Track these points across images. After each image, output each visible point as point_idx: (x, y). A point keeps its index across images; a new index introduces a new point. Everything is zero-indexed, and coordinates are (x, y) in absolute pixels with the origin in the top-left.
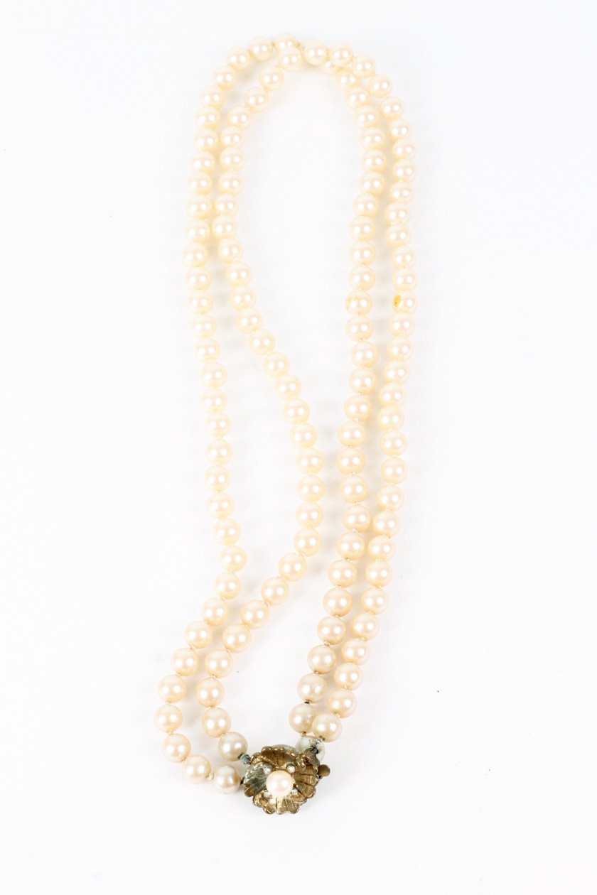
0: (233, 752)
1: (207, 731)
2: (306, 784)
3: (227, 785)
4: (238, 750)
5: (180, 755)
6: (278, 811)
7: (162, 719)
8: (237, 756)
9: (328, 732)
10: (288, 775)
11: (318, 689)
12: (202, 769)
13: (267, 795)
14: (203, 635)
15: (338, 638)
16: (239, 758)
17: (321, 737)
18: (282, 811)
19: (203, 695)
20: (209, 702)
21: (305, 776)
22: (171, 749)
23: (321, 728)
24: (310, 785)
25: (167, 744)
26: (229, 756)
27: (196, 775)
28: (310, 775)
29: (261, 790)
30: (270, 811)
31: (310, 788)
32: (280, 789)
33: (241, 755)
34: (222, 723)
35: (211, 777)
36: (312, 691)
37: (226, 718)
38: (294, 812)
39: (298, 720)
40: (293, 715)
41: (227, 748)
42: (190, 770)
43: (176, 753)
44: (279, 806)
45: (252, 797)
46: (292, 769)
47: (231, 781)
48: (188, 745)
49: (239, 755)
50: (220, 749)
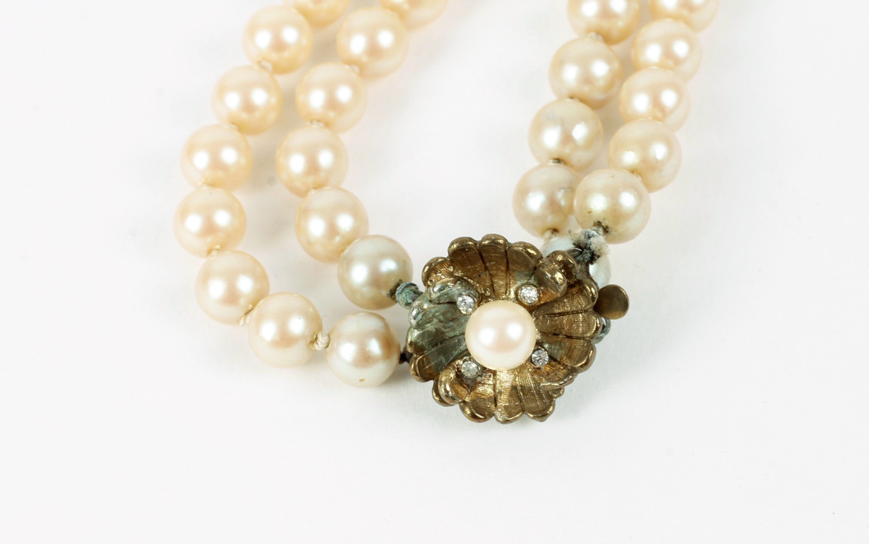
0: (376, 280)
1: (308, 245)
2: (569, 337)
3: (365, 359)
4: (390, 273)
5: (242, 301)
6: (500, 414)
7: (194, 223)
8: (385, 293)
9: (616, 213)
10: (523, 312)
11: (580, 132)
12: (297, 326)
13: (469, 369)
14: (290, 35)
15: (620, 24)
16: (392, 293)
17: (599, 224)
18: (511, 416)
19: (297, 164)
20: (310, 180)
21: (565, 319)
22: (217, 288)
23: (598, 204)
24: (579, 338)
25: (205, 277)
26: (368, 292)
27: (285, 340)
28: (578, 313)
29: (454, 360)
30: (479, 412)
31: (579, 344)
32: (504, 344)
33: (398, 285)
34: (345, 223)
35: (322, 340)
36: (567, 138)
37: (356, 210)
38: (542, 414)
39: (536, 202)
40: (522, 192)
41: (359, 274)
42: (269, 330)
43: (232, 297)
44: (503, 401)
45: (431, 383)
46: (531, 294)
47: (375, 347)
48: (261, 277)
49: (392, 285)
50: (344, 281)
